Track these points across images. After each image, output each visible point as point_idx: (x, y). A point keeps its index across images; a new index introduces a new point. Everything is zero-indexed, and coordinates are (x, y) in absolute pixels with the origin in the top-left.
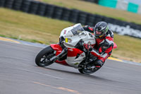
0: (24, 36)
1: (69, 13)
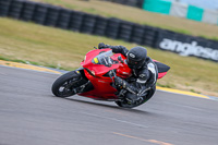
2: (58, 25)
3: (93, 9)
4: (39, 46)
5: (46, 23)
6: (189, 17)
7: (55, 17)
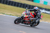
0: (7, 13)
1: (23, 5)
4: (3, 9)
6: (44, 4)
7: (11, 3)
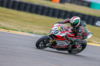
2: (47, 15)
3: (64, 7)
5: (42, 14)
